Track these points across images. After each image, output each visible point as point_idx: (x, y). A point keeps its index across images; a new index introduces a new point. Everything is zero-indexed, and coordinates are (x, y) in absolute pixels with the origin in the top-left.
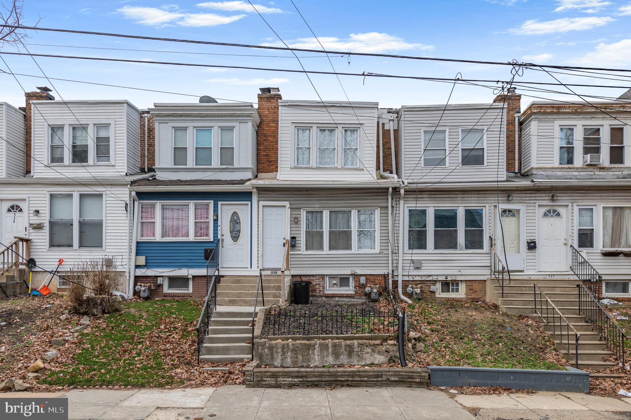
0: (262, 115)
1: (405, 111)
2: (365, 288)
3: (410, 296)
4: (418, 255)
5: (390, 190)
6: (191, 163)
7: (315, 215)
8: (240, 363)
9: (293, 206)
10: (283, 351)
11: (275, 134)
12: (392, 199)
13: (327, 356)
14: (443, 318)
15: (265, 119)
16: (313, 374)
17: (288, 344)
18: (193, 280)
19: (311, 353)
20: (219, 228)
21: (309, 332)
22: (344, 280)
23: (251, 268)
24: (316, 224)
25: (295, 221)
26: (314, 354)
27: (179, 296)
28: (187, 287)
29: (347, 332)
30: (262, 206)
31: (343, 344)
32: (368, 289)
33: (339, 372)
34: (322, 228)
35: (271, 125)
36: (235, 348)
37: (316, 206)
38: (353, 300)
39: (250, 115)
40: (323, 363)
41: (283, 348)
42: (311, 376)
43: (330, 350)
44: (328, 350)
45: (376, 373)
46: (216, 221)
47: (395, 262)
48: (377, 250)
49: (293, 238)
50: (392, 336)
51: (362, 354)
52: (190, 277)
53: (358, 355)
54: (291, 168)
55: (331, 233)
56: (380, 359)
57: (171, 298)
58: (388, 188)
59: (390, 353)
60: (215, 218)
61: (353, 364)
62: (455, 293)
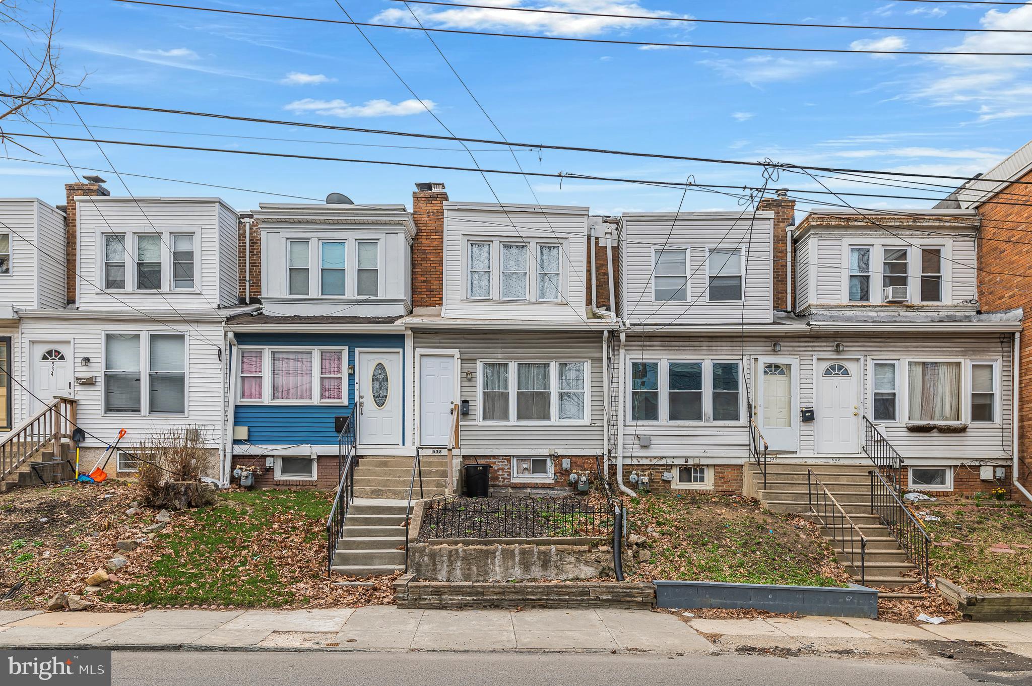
0: (419, 222)
1: (627, 221)
2: (569, 475)
3: (634, 486)
4: (645, 428)
5: (606, 334)
6: (314, 291)
7: (496, 369)
8: (389, 576)
9: (466, 356)
10: (449, 560)
11: (439, 251)
12: (609, 347)
13: (513, 568)
14: (679, 517)
15: (423, 228)
16: (492, 589)
17: (457, 550)
18: (318, 462)
19: (489, 562)
20: (357, 386)
21: (487, 534)
22: (538, 464)
23: (403, 445)
24: (499, 382)
25: (468, 377)
26: (493, 564)
27: (297, 485)
28: (310, 472)
29: (541, 534)
30: (419, 356)
31: (535, 550)
32: (573, 477)
33: (529, 588)
34: (506, 388)
35: (432, 237)
36: (381, 557)
37: (498, 355)
38: (552, 492)
39: (401, 222)
40: (506, 576)
41: (450, 556)
42: (490, 593)
43: (517, 559)
44: (514, 559)
45: (581, 590)
46: (351, 376)
47: (612, 437)
48: (587, 420)
49: (465, 402)
50: (605, 540)
51: (563, 564)
52: (314, 457)
53: (557, 566)
54: (462, 301)
55: (520, 395)
56: (587, 571)
57: (286, 488)
58: (602, 332)
59: (602, 563)
60: (351, 371)
61: (549, 578)
62: (699, 483)
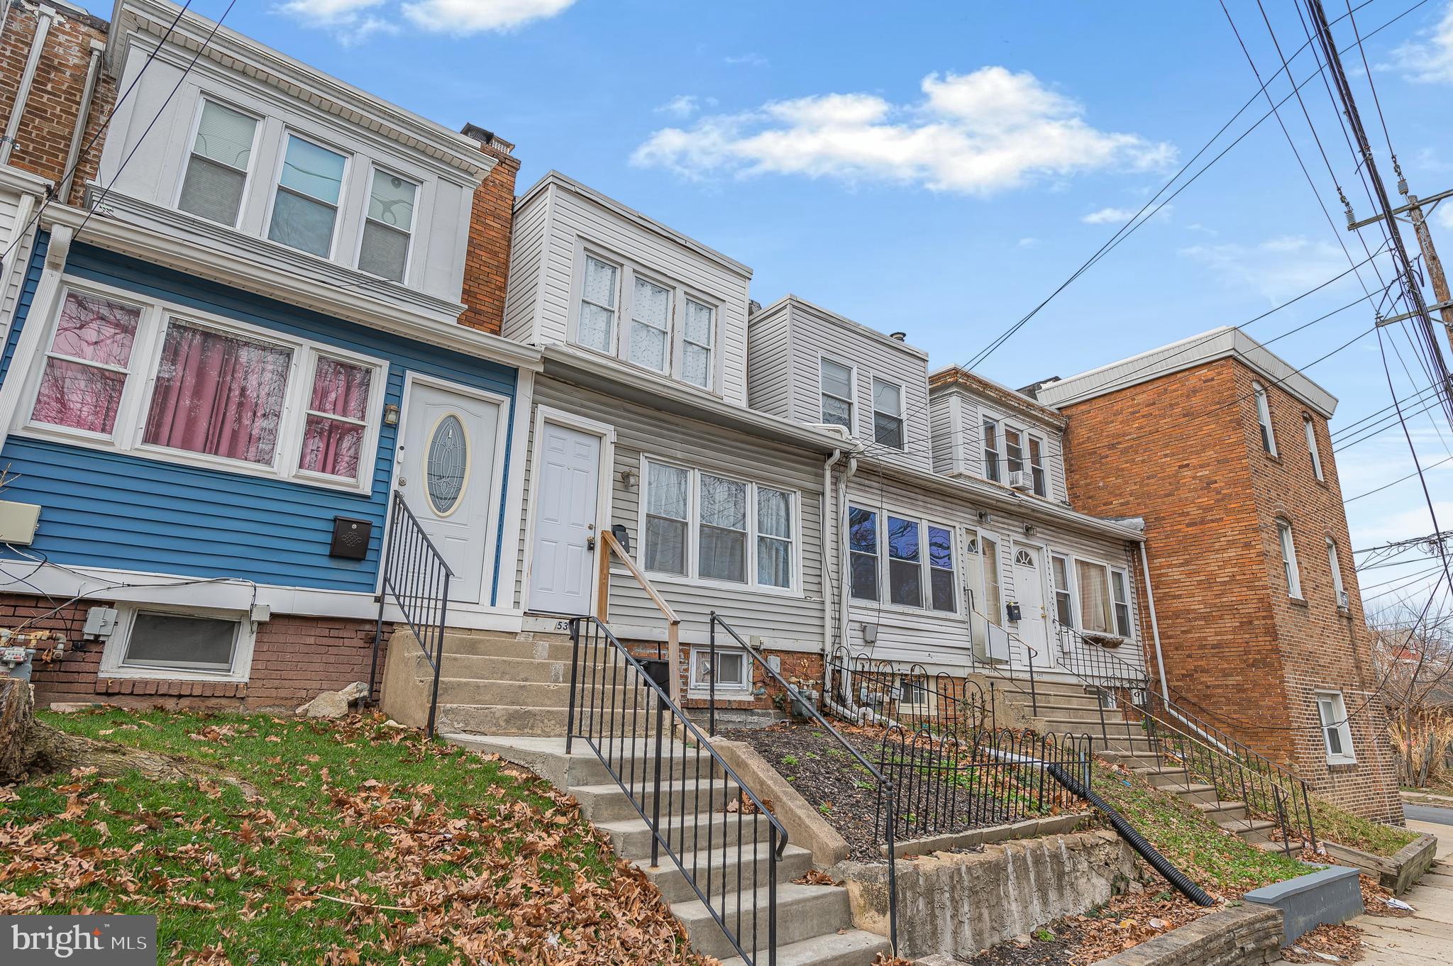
1: (794, 306)
2: (779, 687)
4: (868, 611)
6: (252, 224)
9: (626, 442)
10: (952, 899)
13: (1031, 900)
17: (959, 872)
18: (259, 632)
19: (1002, 893)
22: (727, 663)
23: (493, 604)
25: (626, 483)
26: (1007, 896)
30: (544, 422)
31: (1046, 851)
34: (682, 514)
35: (487, 221)
37: (676, 453)
38: (750, 719)
46: (388, 429)
47: (833, 623)
48: (796, 591)
49: (619, 529)
50: (1095, 818)
51: (1077, 878)
53: (1072, 885)
54: (568, 345)
56: (1101, 888)
57: (144, 706)
58: (835, 451)
59: (1112, 867)
60: (390, 419)
